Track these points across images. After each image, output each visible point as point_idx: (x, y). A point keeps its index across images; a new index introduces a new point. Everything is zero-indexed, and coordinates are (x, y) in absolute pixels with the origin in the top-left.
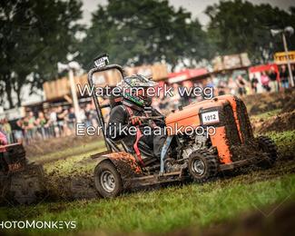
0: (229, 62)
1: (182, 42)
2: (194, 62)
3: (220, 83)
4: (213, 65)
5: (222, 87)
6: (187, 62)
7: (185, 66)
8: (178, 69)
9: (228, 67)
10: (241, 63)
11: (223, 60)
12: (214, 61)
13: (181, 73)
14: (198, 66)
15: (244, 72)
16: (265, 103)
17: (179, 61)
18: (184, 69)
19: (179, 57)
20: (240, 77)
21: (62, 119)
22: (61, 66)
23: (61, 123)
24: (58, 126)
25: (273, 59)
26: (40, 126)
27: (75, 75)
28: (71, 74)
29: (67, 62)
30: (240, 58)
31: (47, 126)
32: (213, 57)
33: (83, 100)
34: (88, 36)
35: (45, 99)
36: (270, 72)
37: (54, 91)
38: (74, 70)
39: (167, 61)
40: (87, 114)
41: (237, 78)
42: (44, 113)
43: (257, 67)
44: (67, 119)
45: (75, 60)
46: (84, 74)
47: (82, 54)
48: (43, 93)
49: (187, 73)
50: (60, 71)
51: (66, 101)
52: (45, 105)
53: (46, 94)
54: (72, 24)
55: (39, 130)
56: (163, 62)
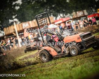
0: (79, 14)
1: (59, 7)
2: (65, 15)
3: (76, 23)
4: (72, 16)
5: (77, 24)
6: (61, 15)
7: (61, 17)
8: (58, 18)
9: (79, 16)
10: (84, 14)
11: (76, 13)
12: (72, 14)
13: (60, 20)
14: (66, 17)
15: (85, 18)
16: (95, 29)
17: (59, 15)
18: (61, 18)
19: (58, 13)
20: (84, 20)
21: (13, 42)
22: (11, 21)
23: (12, 44)
24: (11, 45)
25: (97, 11)
26: (3, 46)
27: (16, 24)
28: (15, 23)
29: (13, 19)
30: (83, 12)
31: (6, 45)
32: (72, 13)
33: (20, 34)
34: (20, 8)
35: (5, 35)
36: (96, 17)
37: (8, 31)
38: (16, 22)
39: (54, 15)
40: (22, 40)
41: (82, 20)
42: (5, 41)
43: (91, 15)
44: (14, 42)
45: (16, 18)
46: (20, 23)
47: (18, 15)
48: (4, 32)
49: (62, 20)
50: (10, 23)
51: (13, 35)
52: (5, 37)
53: (5, 32)
54: (14, 3)
55: (3, 47)
56: (52, 16)
